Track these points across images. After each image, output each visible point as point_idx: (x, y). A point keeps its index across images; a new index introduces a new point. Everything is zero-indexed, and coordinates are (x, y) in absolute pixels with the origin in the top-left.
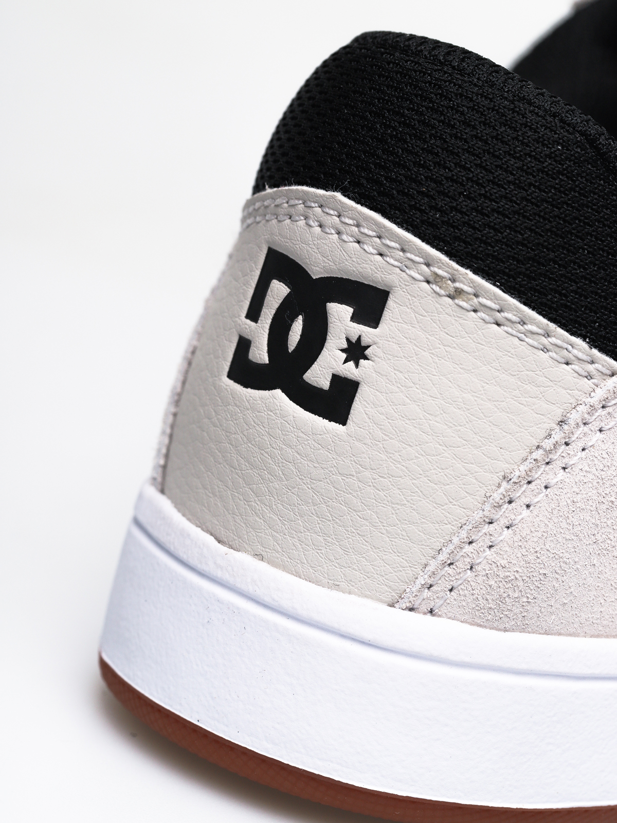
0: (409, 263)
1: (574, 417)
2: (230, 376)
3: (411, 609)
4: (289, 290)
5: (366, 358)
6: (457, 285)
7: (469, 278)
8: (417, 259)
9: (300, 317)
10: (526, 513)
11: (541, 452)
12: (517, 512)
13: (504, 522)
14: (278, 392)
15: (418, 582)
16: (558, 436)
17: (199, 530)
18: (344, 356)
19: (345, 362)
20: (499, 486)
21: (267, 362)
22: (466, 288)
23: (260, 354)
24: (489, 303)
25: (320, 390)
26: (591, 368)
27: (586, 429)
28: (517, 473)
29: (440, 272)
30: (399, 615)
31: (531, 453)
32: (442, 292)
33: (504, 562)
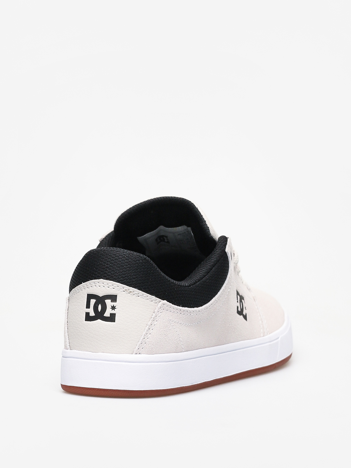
0: (120, 289)
1: (156, 311)
2: (85, 321)
3: (136, 354)
4: (96, 300)
5: (116, 308)
6: (130, 290)
7: (131, 289)
8: (121, 287)
9: (100, 305)
10: (152, 330)
11: (152, 318)
12: (151, 331)
13: (149, 333)
14: (99, 320)
15: (136, 348)
16: (154, 315)
17: (87, 352)
18: (111, 309)
19: (112, 310)
20: (146, 327)
21: (95, 315)
22: (131, 291)
23: (92, 314)
24: (136, 293)
25: (108, 317)
26: (148, 298)
27: (158, 313)
28: (149, 324)
29: (126, 289)
30: (134, 355)
31: (150, 319)
32: (127, 293)
33: (151, 341)
